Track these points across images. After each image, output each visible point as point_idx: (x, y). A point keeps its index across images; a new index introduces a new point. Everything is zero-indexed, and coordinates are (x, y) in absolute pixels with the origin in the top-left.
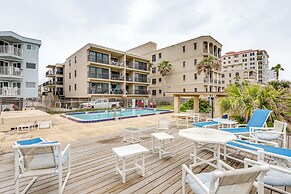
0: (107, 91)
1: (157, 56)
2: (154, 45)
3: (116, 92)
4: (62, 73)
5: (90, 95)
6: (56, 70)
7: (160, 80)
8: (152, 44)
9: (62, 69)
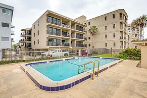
0: (59, 44)
1: (88, 24)
2: (85, 17)
3: (65, 45)
4: (30, 34)
5: (48, 47)
6: (27, 32)
7: (89, 38)
8: (84, 17)
9: (30, 31)
